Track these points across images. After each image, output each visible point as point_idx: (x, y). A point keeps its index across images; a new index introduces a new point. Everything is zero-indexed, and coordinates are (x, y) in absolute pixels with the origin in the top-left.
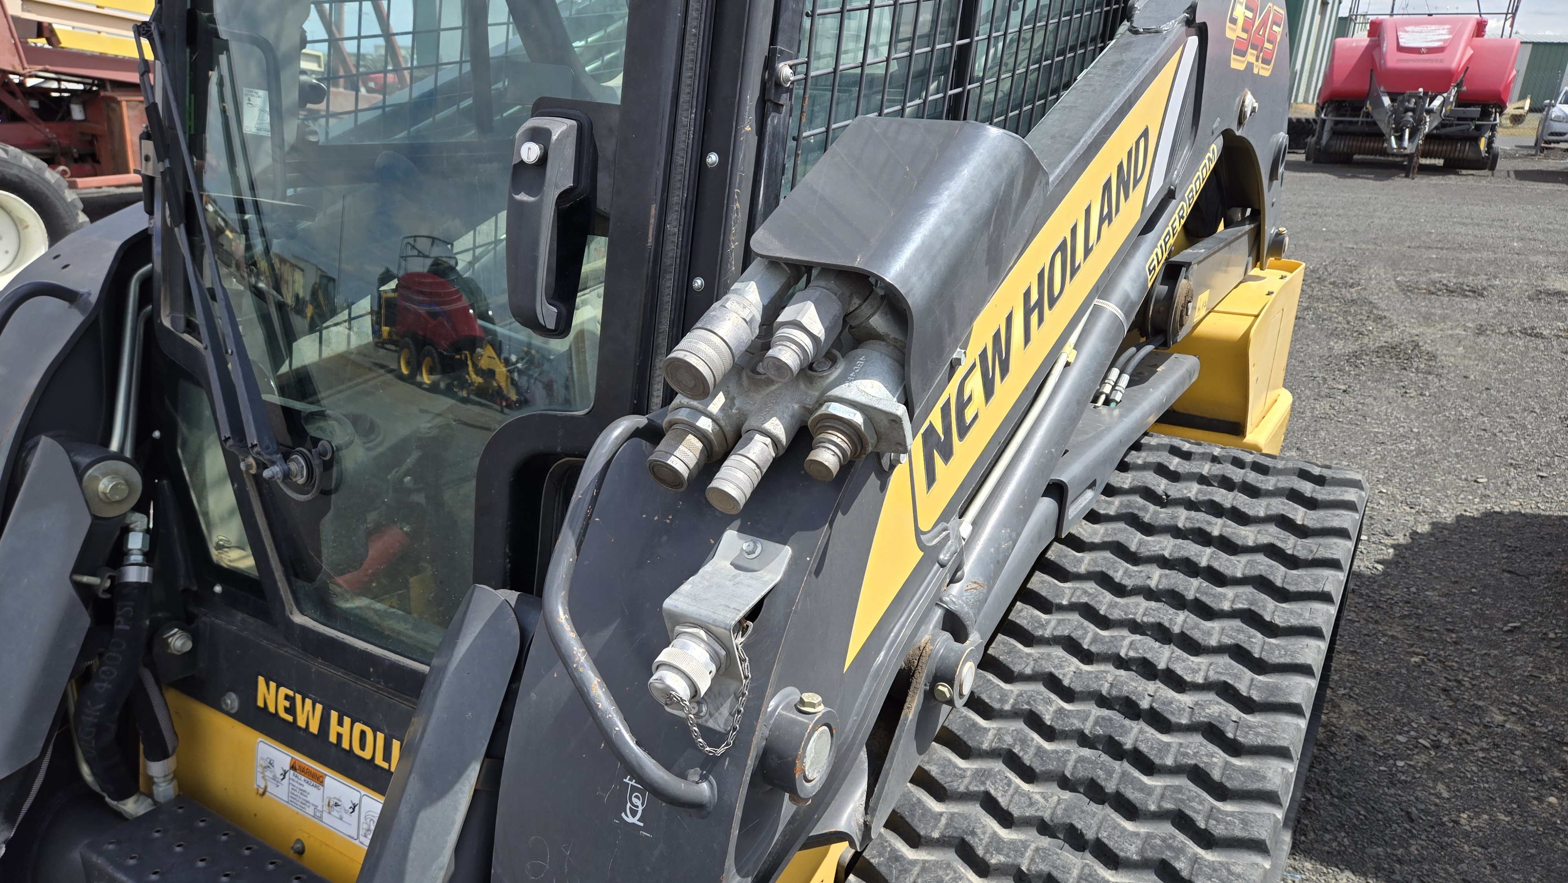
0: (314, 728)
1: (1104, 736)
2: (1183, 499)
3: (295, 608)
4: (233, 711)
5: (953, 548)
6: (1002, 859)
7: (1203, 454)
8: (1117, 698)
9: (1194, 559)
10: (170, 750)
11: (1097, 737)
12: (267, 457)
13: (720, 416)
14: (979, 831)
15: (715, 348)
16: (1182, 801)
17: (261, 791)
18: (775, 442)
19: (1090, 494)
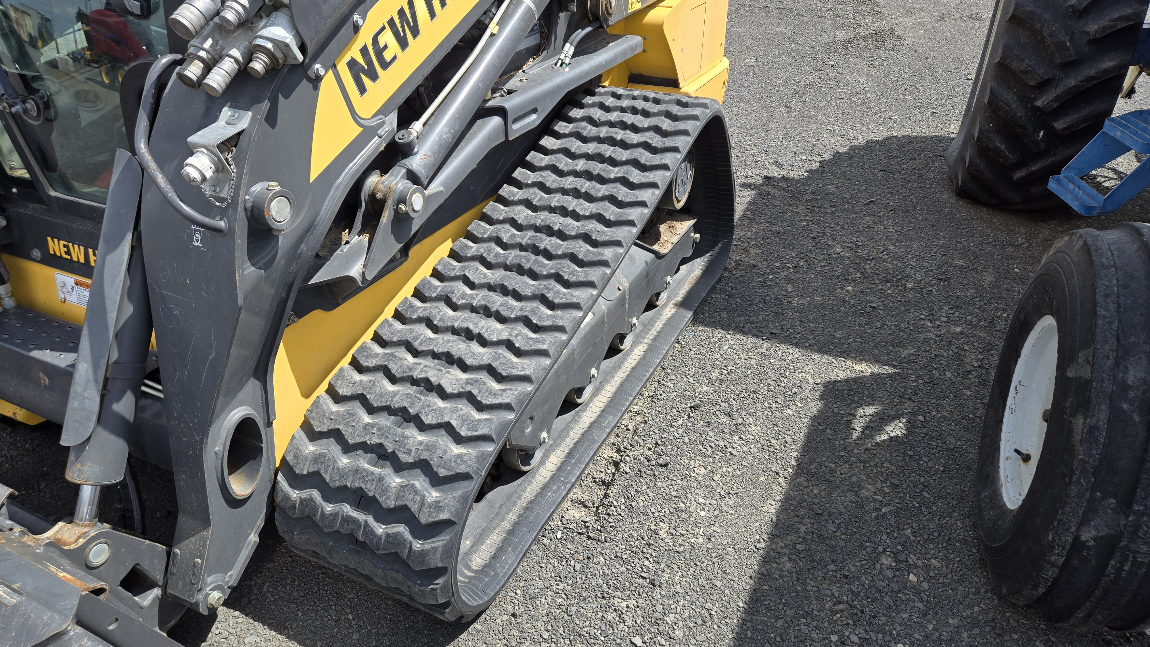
0: (82, 261)
1: (531, 244)
2: (607, 121)
3: (50, 188)
4: (39, 259)
5: (387, 129)
6: (464, 301)
7: (628, 95)
8: (543, 226)
9: (603, 153)
10: (6, 279)
11: (528, 245)
12: (12, 100)
13: (210, 49)
14: (455, 291)
15: (194, 14)
16: (560, 269)
17: (63, 300)
18: (236, 60)
19: (534, 117)
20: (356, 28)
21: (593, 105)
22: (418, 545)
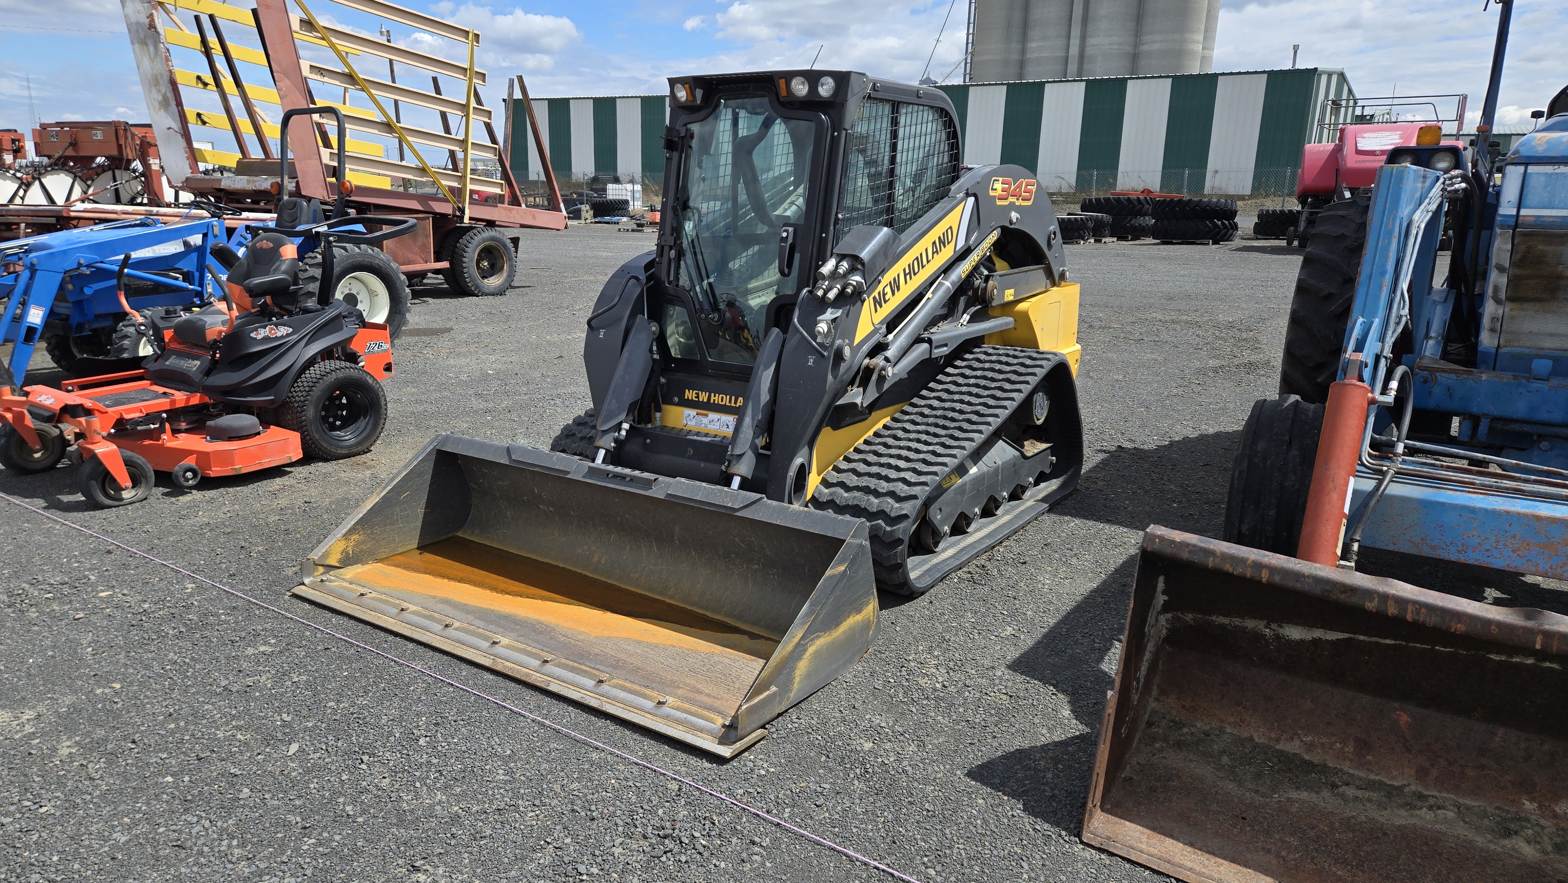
0: (705, 400)
2: (990, 361)
4: (676, 403)
5: (881, 333)
12: (709, 312)
13: (828, 284)
15: (825, 272)
17: (685, 424)
18: (840, 288)
19: (945, 348)
20: (880, 282)
21: (980, 352)
22: (888, 529)
